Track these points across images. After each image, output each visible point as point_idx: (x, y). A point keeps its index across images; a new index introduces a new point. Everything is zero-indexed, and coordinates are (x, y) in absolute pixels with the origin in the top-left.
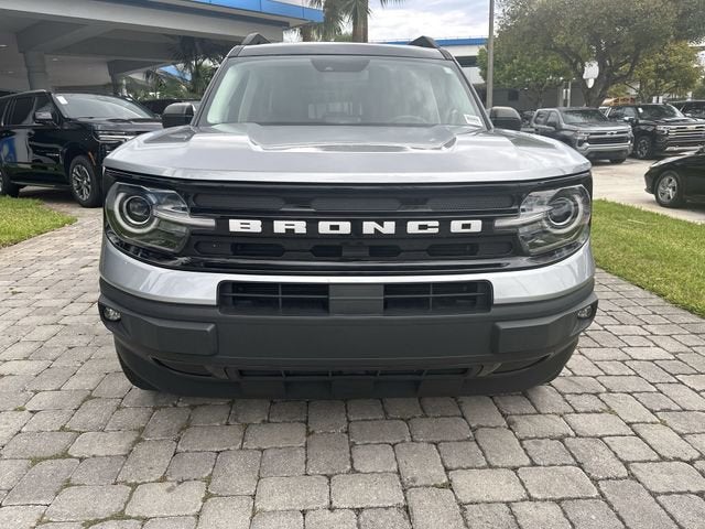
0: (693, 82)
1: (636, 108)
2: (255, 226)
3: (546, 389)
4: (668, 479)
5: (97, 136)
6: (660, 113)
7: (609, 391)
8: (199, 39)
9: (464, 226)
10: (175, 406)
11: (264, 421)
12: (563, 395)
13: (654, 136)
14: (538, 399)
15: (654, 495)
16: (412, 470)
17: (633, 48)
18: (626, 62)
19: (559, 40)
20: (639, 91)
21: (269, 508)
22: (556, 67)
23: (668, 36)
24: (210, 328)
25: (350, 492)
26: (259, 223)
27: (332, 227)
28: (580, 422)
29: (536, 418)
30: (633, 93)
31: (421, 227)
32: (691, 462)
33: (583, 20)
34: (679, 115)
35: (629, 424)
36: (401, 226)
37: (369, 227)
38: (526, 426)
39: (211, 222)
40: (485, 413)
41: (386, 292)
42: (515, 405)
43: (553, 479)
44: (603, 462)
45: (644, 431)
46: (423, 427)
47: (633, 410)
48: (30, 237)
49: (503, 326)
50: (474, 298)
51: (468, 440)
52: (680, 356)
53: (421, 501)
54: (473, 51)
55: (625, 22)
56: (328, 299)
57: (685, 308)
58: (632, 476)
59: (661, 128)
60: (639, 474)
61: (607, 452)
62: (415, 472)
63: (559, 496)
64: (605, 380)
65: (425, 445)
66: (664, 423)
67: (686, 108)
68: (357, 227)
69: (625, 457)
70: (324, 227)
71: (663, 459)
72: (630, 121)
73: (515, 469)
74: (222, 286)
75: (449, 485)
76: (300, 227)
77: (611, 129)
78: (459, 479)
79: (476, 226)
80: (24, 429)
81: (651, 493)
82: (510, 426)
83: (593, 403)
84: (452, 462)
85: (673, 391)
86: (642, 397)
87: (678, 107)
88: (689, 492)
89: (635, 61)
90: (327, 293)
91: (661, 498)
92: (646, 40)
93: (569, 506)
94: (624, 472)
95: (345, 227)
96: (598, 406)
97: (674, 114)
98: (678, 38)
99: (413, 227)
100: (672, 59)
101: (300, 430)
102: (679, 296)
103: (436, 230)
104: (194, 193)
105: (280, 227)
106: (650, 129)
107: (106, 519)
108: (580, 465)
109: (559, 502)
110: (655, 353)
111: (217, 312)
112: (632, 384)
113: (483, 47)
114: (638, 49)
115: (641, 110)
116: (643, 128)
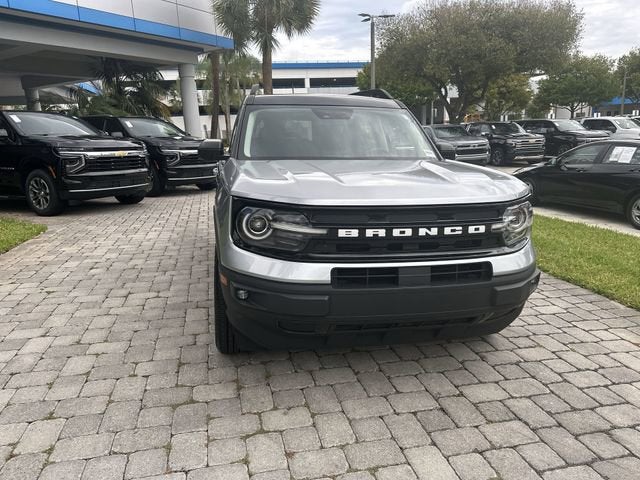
0: (527, 102)
1: (490, 125)
2: (355, 233)
3: (496, 335)
4: (587, 381)
5: (57, 153)
6: (507, 129)
7: (534, 334)
8: (119, 60)
10: (250, 364)
11: (320, 369)
12: (507, 338)
13: (505, 148)
14: (494, 342)
15: (581, 389)
16: (435, 389)
17: (484, 77)
18: (479, 88)
19: (428, 69)
20: (485, 108)
21: (358, 417)
22: (422, 88)
23: (510, 69)
24: (326, 298)
25: (403, 404)
26: (357, 231)
27: (401, 232)
28: (524, 352)
29: (496, 353)
30: (480, 109)
31: (452, 231)
32: (596, 370)
33: (446, 55)
34: (522, 131)
35: (553, 352)
36: (441, 230)
37: (422, 232)
38: (493, 358)
39: (324, 232)
40: (464, 353)
41: (432, 272)
42: (481, 347)
43: (521, 386)
44: (546, 374)
45: (564, 356)
46: (429, 364)
47: (553, 345)
48: (16, 245)
49: (499, 289)
50: (480, 273)
51: (460, 369)
52: (570, 310)
53: (450, 405)
54: (352, 74)
55: (478, 57)
56: (397, 277)
57: (563, 279)
58: (565, 381)
59: (510, 141)
60: (568, 379)
61: (546, 369)
62: (438, 389)
63: (529, 394)
64: (530, 328)
65: (435, 374)
66: (573, 350)
67: (526, 124)
68: (415, 231)
69: (558, 371)
70: (396, 232)
71: (579, 370)
72: (486, 136)
73: (497, 383)
74: (334, 271)
75: (461, 394)
76: (382, 233)
77: (473, 142)
78: (467, 391)
79: (482, 229)
80: (148, 388)
81: (579, 388)
82: (483, 359)
83: (528, 342)
84: (458, 382)
85: (573, 331)
86: (556, 336)
87: (521, 123)
88: (599, 386)
89: (485, 87)
90: (397, 273)
91: (585, 390)
92: (493, 72)
93: (536, 399)
94: (561, 379)
95: (409, 232)
96: (531, 343)
97: (517, 131)
98: (518, 71)
99: (447, 231)
100: (510, 84)
101: (349, 372)
102: (558, 271)
103: (460, 232)
104: (313, 214)
105: (369, 233)
106: (502, 142)
107: (254, 434)
108: (533, 377)
109: (529, 397)
110: (554, 309)
111: (331, 288)
112: (546, 329)
113: (361, 70)
114: (487, 78)
115: (494, 127)
116: (496, 141)
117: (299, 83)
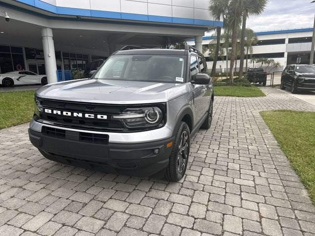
3: (178, 184)
7: (203, 191)
9: (102, 117)
12: (182, 187)
14: (170, 186)
24: (39, 138)
26: (51, 111)
27: (66, 113)
31: (89, 116)
32: (197, 218)
35: (192, 202)
36: (84, 115)
37: (75, 115)
40: (145, 186)
42: (158, 186)
44: (163, 209)
45: (193, 206)
47: (201, 198)
49: (111, 150)
51: (129, 192)
53: (92, 204)
56: (65, 135)
60: (170, 216)
61: (169, 207)
62: (101, 196)
64: (207, 187)
66: (207, 205)
70: (64, 113)
71: (187, 215)
73: (131, 204)
75: (106, 202)
76: (59, 113)
81: (166, 222)
82: (148, 192)
84: (115, 197)
85: (230, 197)
86: (213, 196)
88: (180, 226)
90: (65, 132)
95: (70, 114)
96: (190, 194)
99: (87, 116)
101: (84, 178)
103: (93, 117)
105: (55, 112)
108: (154, 208)
111: (41, 134)
112: (217, 190)
117: (282, 41)
